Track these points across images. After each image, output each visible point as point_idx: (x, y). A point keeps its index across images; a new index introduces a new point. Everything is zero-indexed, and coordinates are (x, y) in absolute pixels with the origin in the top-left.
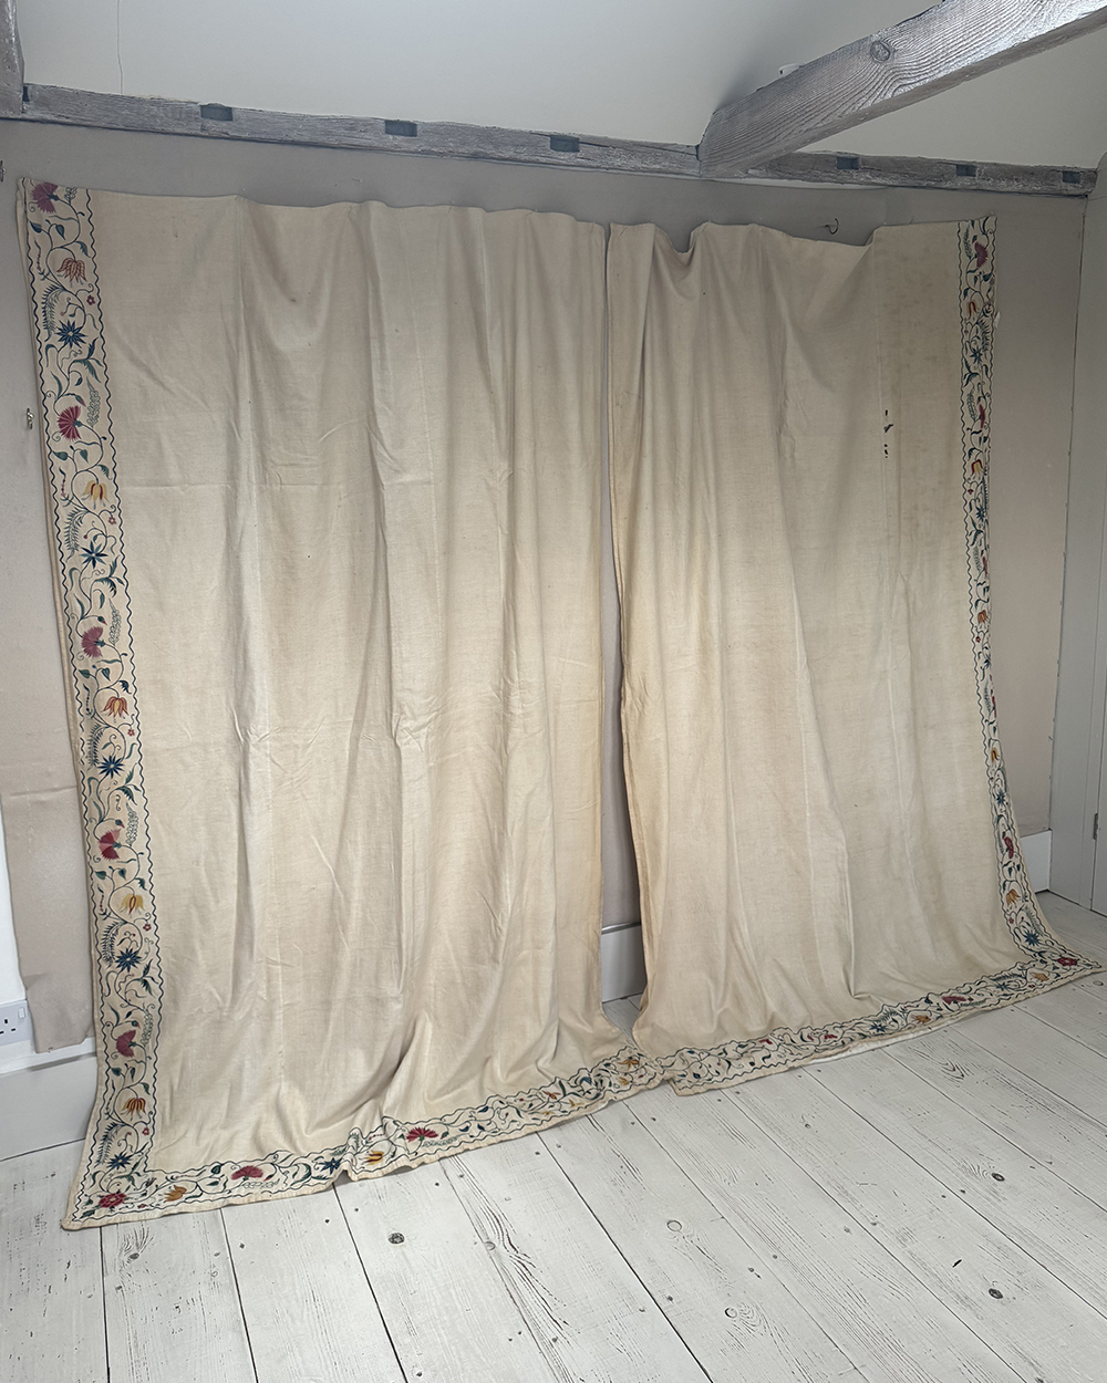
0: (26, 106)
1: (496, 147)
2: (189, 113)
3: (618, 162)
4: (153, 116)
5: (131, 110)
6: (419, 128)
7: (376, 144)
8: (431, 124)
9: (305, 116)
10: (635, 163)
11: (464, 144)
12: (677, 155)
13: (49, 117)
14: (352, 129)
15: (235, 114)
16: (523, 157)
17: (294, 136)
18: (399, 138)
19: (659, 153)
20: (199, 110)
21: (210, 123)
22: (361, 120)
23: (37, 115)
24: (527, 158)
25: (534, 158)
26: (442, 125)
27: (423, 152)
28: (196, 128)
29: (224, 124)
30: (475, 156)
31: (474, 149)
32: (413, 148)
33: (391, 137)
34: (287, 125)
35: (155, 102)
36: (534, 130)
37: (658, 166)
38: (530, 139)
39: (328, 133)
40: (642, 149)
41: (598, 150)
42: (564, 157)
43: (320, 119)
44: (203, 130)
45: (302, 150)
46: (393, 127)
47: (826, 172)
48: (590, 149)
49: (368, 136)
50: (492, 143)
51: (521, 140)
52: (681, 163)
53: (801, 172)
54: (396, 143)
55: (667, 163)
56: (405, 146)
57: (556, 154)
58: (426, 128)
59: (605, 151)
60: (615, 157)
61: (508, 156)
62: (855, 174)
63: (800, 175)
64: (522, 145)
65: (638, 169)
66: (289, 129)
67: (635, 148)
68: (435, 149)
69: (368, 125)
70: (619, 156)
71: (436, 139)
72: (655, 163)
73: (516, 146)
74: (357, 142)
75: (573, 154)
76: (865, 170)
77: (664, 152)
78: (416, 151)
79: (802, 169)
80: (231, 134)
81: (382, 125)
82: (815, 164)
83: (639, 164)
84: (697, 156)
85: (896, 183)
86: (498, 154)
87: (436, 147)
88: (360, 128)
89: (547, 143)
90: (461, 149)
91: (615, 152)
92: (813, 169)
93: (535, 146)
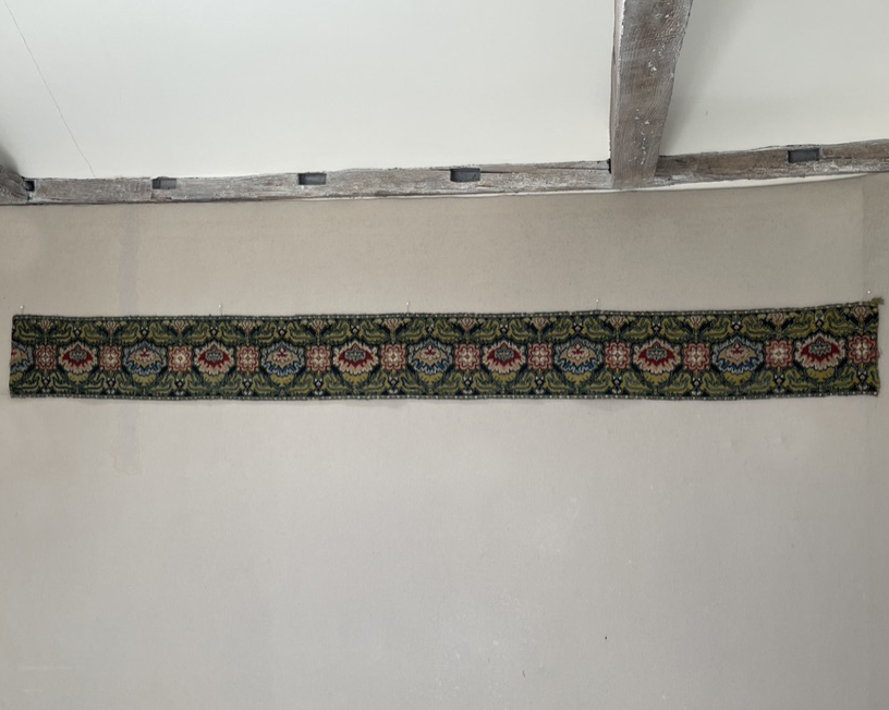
0: (31, 194)
1: (398, 185)
2: (143, 186)
3: (521, 185)
4: (118, 192)
5: (102, 188)
6: (328, 177)
7: (289, 194)
8: (338, 173)
9: (232, 178)
10: (539, 183)
11: (367, 185)
12: (586, 172)
13: (47, 200)
14: (269, 184)
15: (179, 182)
16: (423, 191)
17: (223, 195)
18: (310, 187)
19: (565, 171)
20: (151, 183)
21: (158, 192)
22: (277, 176)
23: (39, 199)
24: (427, 191)
25: (434, 191)
26: (349, 171)
27: (331, 196)
28: (148, 196)
29: (168, 192)
30: (378, 194)
31: (377, 189)
32: (322, 194)
33: (303, 187)
34: (219, 187)
35: (120, 181)
36: (434, 166)
37: (565, 185)
38: (432, 175)
39: (250, 190)
40: (549, 170)
41: (499, 177)
42: (464, 186)
43: (245, 179)
44: (153, 197)
45: (232, 205)
46: (303, 179)
47: (772, 167)
48: (492, 177)
49: (282, 188)
50: (393, 182)
51: (422, 177)
52: (591, 178)
53: (738, 172)
54: (307, 191)
55: (574, 181)
56: (315, 193)
57: (455, 185)
58: (334, 176)
59: (507, 177)
60: (518, 181)
61: (408, 192)
62: (815, 165)
63: (738, 174)
64: (423, 181)
65: (544, 190)
66: (219, 190)
67: (542, 171)
68: (341, 193)
69: (281, 179)
70: (522, 180)
71: (342, 184)
72: (561, 182)
73: (417, 182)
74: (273, 194)
75: (472, 184)
76: (828, 160)
77: (571, 171)
78: (325, 196)
79: (740, 168)
80: (173, 198)
81: (296, 178)
82: (758, 160)
83: (544, 185)
84: (610, 170)
85: (876, 169)
86: (398, 191)
87: (342, 190)
88: (276, 182)
89: (448, 176)
90: (364, 191)
91: (517, 177)
92: (755, 167)
93: (435, 180)
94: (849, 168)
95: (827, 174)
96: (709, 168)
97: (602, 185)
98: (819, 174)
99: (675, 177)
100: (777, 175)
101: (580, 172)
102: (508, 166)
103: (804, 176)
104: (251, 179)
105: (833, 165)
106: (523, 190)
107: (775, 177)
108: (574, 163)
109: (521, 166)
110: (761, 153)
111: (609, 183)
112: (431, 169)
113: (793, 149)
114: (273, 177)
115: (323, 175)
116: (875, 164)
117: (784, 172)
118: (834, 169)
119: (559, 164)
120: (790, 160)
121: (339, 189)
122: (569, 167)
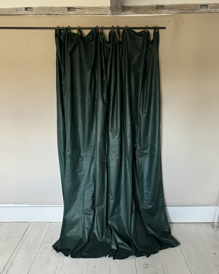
1: (53, 12)
3: (87, 13)
6: (33, 9)
7: (23, 14)
8: (36, 7)
9: (6, 8)
10: (91, 13)
11: (44, 11)
12: (104, 10)
14: (17, 10)
16: (60, 14)
18: (29, 12)
19: (99, 9)
24: (61, 14)
25: (63, 14)
26: (39, 7)
27: (35, 15)
30: (48, 14)
31: (47, 13)
32: (32, 14)
33: (26, 11)
36: (63, 6)
37: (98, 13)
39: (12, 12)
40: (94, 9)
41: (81, 10)
42: (71, 13)
43: (10, 9)
45: (7, 17)
46: (26, 9)
47: (152, 11)
48: (79, 10)
49: (21, 12)
50: (52, 11)
51: (60, 9)
52: (105, 12)
53: (144, 11)
54: (28, 13)
55: (101, 12)
56: (30, 13)
57: (69, 12)
58: (35, 8)
59: (83, 10)
60: (86, 12)
61: (56, 14)
62: (163, 11)
63: (144, 12)
64: (60, 11)
65: (93, 15)
66: (3, 12)
67: (91, 9)
68: (37, 14)
69: (21, 9)
70: (87, 11)
71: (37, 11)
72: (97, 13)
73: (58, 11)
74: (18, 13)
75: (74, 12)
76: (166, 9)
77: (100, 9)
78: (33, 15)
79: (144, 10)
81: (24, 9)
82: (149, 8)
83: (93, 13)
84: (110, 9)
85: (178, 12)
86: (53, 14)
87: (38, 13)
88: (19, 10)
89: (67, 9)
90: (44, 13)
91: (86, 10)
92: (148, 10)
93: (63, 10)
94: (171, 12)
95: (166, 13)
96: (136, 10)
97: (108, 14)
98: (164, 13)
99: (128, 13)
100: (153, 13)
101: (102, 10)
102: (83, 7)
103: (160, 14)
104: (11, 9)
105: (167, 11)
107: (153, 14)
108: (101, 7)
109: (87, 7)
110: (149, 6)
111: (110, 13)
112: (62, 7)
113: (158, 5)
114: (18, 8)
115: (32, 8)
116: (178, 11)
117: (155, 12)
118: (167, 12)
119: (97, 7)
120: (157, 9)
121: (37, 13)
122: (99, 8)
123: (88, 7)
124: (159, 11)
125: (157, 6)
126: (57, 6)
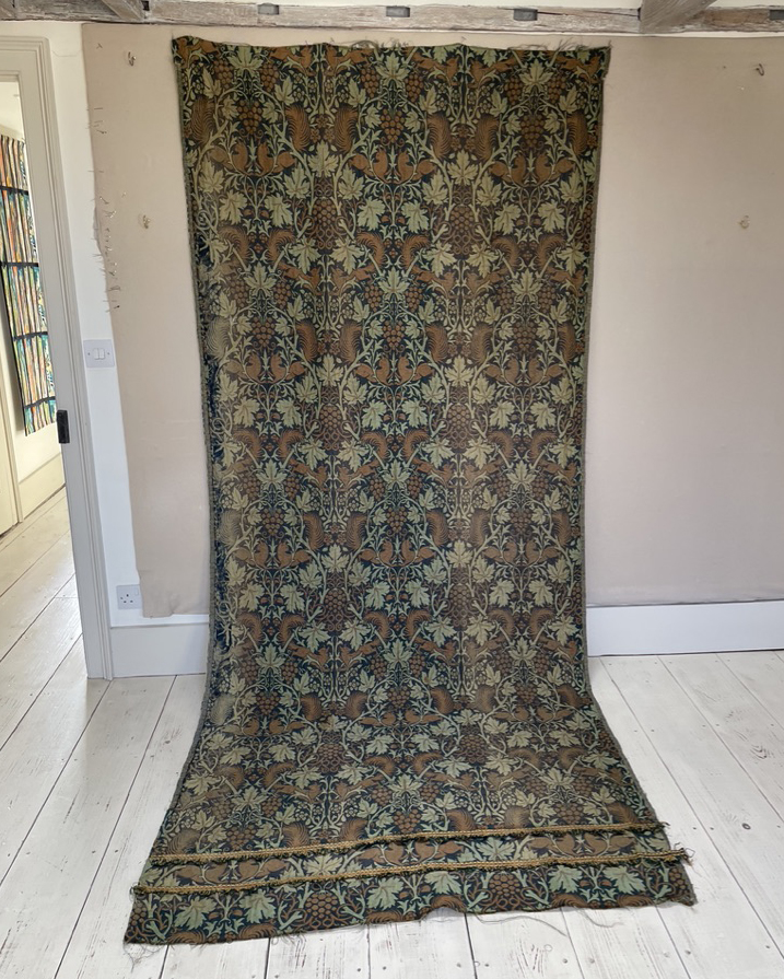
0: (147, 14)
1: (470, 21)
2: (250, 11)
3: (569, 26)
4: (227, 15)
5: (212, 11)
6: (412, 10)
7: (379, 25)
8: (420, 7)
9: (328, 8)
10: (584, 26)
11: (444, 20)
12: (621, 18)
13: (162, 20)
14: (362, 15)
15: (281, 9)
16: (491, 27)
17: (321, 23)
18: (396, 19)
19: (605, 16)
20: (256, 8)
21: (263, 17)
22: (369, 7)
23: (154, 19)
24: (494, 27)
25: (500, 28)
26: (429, 7)
28: (254, 21)
29: (273, 18)
30: (454, 28)
31: (452, 24)
32: (407, 25)
33: (390, 18)
34: (318, 15)
35: (229, 5)
36: (501, 5)
37: (603, 28)
38: (498, 13)
39: (344, 19)
40: (591, 15)
41: (553, 18)
42: (525, 25)
43: (339, 9)
44: (258, 22)
46: (390, 11)
47: (757, 23)
48: (548, 18)
49: (373, 19)
50: (466, 18)
51: (490, 14)
52: (625, 24)
53: (733, 25)
54: (393, 23)
55: (611, 25)
56: (401, 25)
57: (517, 23)
58: (416, 10)
59: (559, 18)
60: (567, 22)
63: (732, 28)
64: (491, 18)
65: (587, 31)
66: (317, 18)
67: (584, 14)
68: (422, 26)
69: (373, 11)
70: (570, 22)
71: (423, 18)
72: (601, 25)
73: (486, 19)
74: (365, 24)
75: (531, 22)
77: (609, 15)
78: (409, 29)
79: (735, 22)
80: (277, 24)
81: (384, 10)
82: (749, 16)
83: (588, 28)
84: (639, 17)
86: (470, 26)
88: (367, 13)
89: (511, 15)
90: (442, 25)
91: (567, 18)
92: (746, 21)
93: (501, 18)
96: (713, 21)
97: (631, 30)
99: (688, 27)
100: (759, 29)
101: (617, 17)
102: (560, 8)
104: (346, 9)
106: (570, 31)
108: (612, 9)
109: (571, 9)
110: (750, 10)
111: (636, 29)
112: (499, 8)
113: (774, 8)
114: (365, 8)
115: (408, 8)
117: (764, 27)
119: (601, 9)
120: (770, 18)
121: (422, 23)
122: (608, 12)
123: (576, 10)
124: (777, 25)
125: (771, 11)
126: (484, 5)
